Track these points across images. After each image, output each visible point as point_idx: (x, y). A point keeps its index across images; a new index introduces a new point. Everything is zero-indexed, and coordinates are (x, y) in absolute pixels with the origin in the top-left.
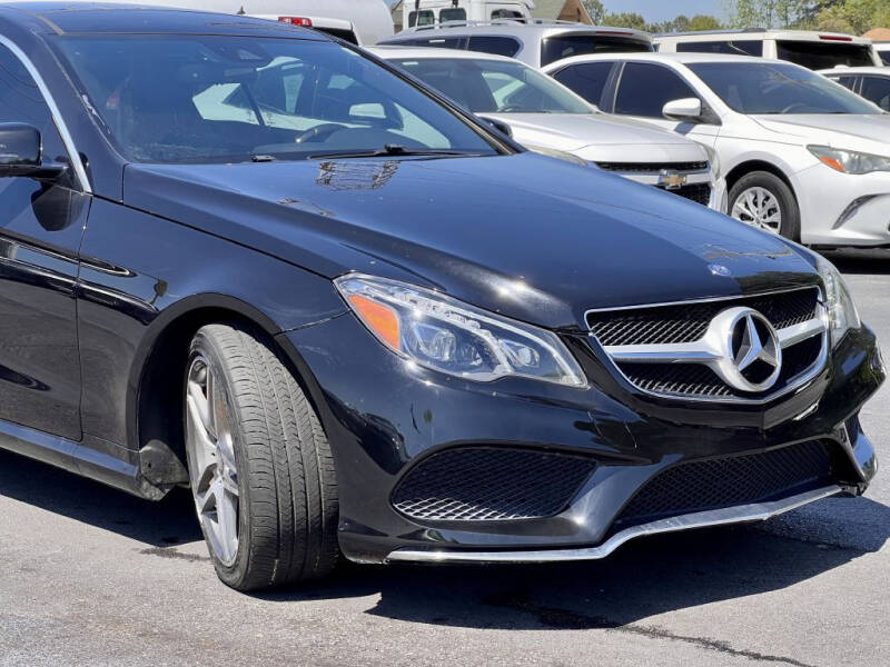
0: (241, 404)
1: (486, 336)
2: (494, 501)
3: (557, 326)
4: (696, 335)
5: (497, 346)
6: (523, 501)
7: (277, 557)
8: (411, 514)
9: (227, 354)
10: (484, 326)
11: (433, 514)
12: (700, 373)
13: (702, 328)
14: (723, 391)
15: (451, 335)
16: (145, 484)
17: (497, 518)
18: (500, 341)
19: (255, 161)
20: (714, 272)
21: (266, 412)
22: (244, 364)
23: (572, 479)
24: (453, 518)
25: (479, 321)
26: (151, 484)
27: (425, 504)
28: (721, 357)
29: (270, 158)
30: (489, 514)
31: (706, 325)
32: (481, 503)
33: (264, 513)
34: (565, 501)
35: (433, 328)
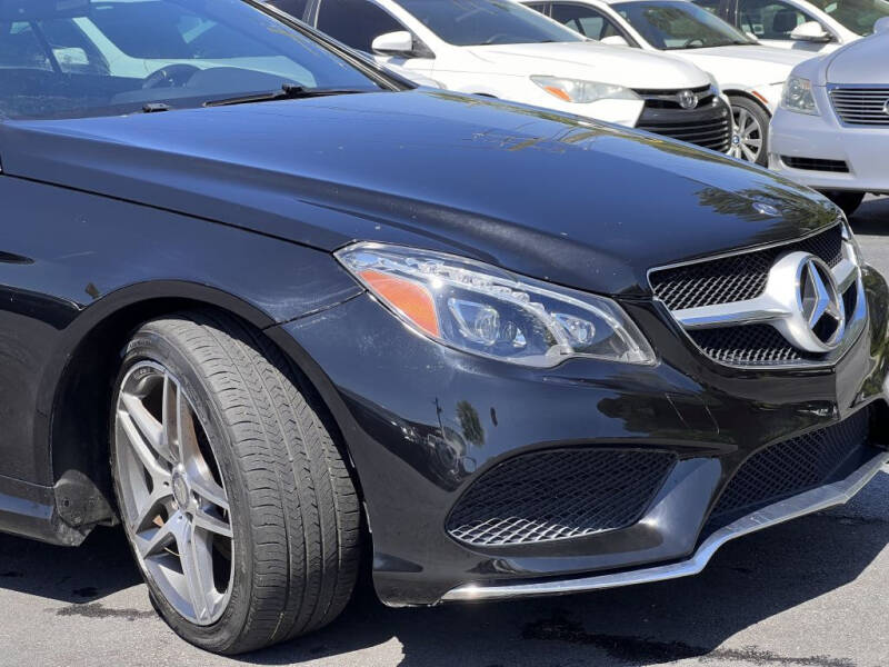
0: (232, 421)
1: (537, 309)
2: (564, 516)
3: (618, 292)
4: (757, 290)
5: (552, 321)
6: (596, 511)
7: (284, 609)
8: (470, 541)
9: (199, 357)
10: (534, 298)
11: (498, 538)
12: (765, 335)
13: (761, 281)
14: (790, 354)
15: (495, 312)
16: (62, 527)
17: (569, 535)
18: (553, 315)
19: (148, 111)
20: (762, 211)
21: (262, 428)
22: (225, 369)
23: (650, 479)
24: (519, 541)
25: (527, 292)
26: (69, 525)
27: (486, 527)
28: (789, 315)
29: (165, 106)
30: (560, 531)
31: (765, 276)
32: (549, 518)
33: (271, 556)
34: (642, 506)
35: (472, 304)
